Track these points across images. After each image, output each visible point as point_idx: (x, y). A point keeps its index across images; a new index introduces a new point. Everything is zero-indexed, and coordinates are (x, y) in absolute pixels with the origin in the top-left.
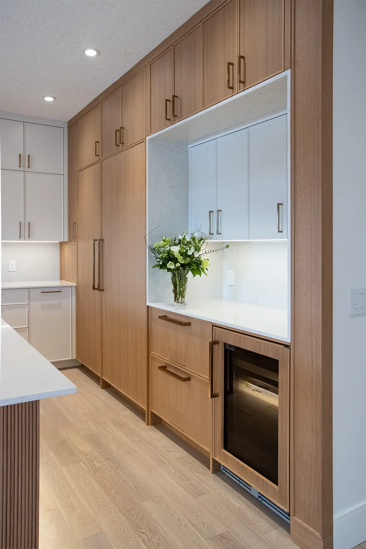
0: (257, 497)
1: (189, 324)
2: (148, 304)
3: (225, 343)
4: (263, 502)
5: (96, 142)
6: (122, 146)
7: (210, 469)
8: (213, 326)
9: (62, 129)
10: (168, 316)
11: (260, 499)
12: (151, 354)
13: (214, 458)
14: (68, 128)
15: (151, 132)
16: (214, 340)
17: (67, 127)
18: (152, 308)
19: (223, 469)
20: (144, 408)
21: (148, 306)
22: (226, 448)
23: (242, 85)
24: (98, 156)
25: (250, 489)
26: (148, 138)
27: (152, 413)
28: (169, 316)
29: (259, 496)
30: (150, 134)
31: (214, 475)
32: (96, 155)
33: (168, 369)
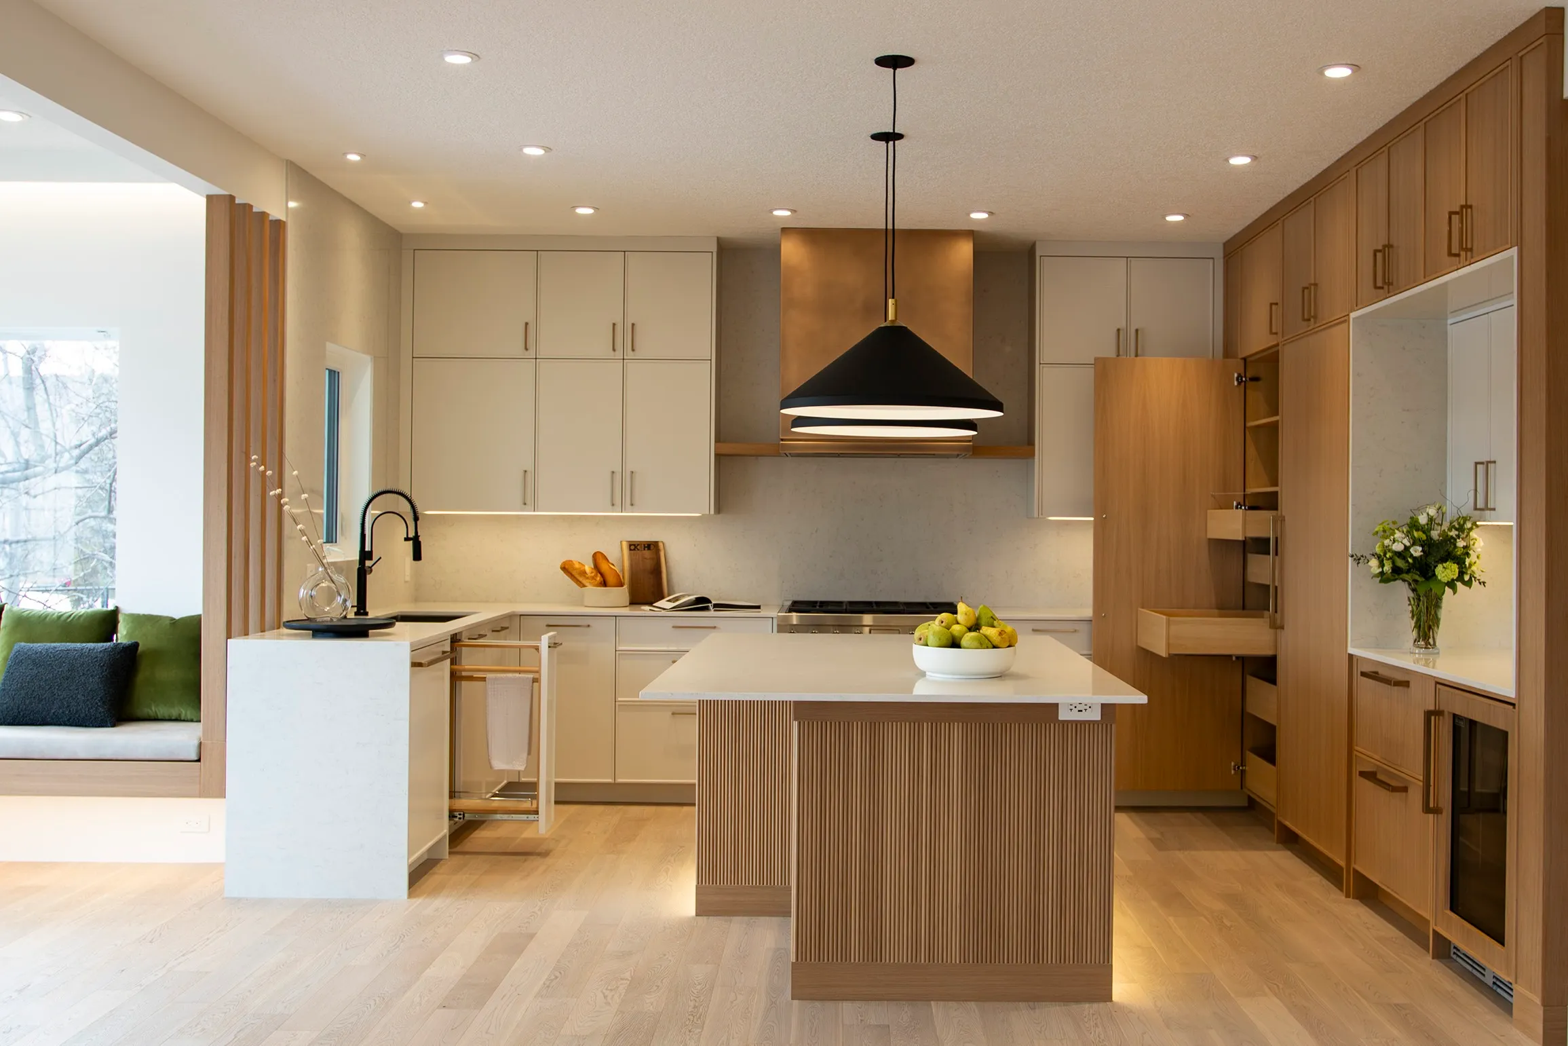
0: (1490, 984)
1: (1406, 684)
2: (1351, 650)
3: (1455, 715)
4: (1499, 990)
5: (1271, 304)
6: (1315, 323)
7: (1429, 952)
8: (1437, 683)
9: (1211, 261)
10: (1381, 672)
11: (1495, 987)
12: (1355, 752)
13: (1435, 928)
14: (1224, 257)
15: (1357, 305)
16: (1437, 708)
17: (1221, 255)
18: (1359, 658)
19: (1454, 953)
20: (1342, 863)
21: (1351, 656)
22: (1452, 909)
23: (1469, 253)
24: (1276, 333)
25: (1484, 975)
26: (1353, 315)
27: (1356, 871)
28: (1383, 672)
29: (1494, 983)
30: (1356, 308)
31: (1435, 961)
32: (1271, 333)
33: (1380, 776)
